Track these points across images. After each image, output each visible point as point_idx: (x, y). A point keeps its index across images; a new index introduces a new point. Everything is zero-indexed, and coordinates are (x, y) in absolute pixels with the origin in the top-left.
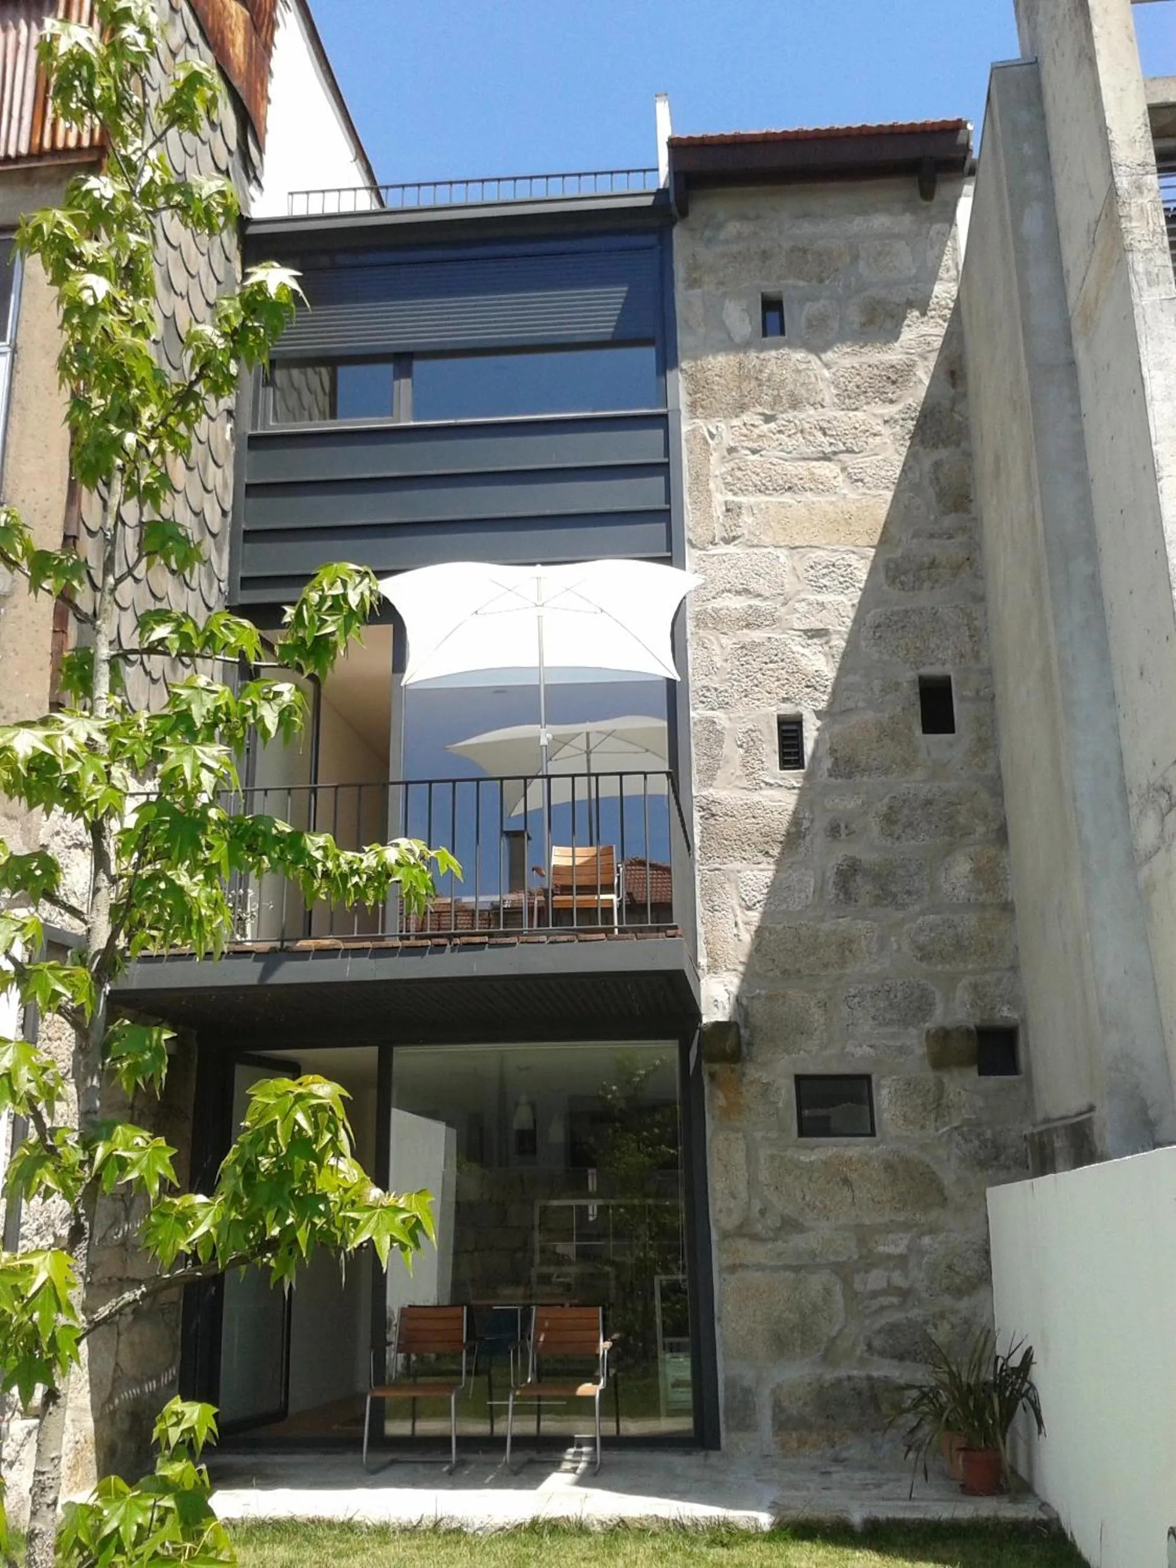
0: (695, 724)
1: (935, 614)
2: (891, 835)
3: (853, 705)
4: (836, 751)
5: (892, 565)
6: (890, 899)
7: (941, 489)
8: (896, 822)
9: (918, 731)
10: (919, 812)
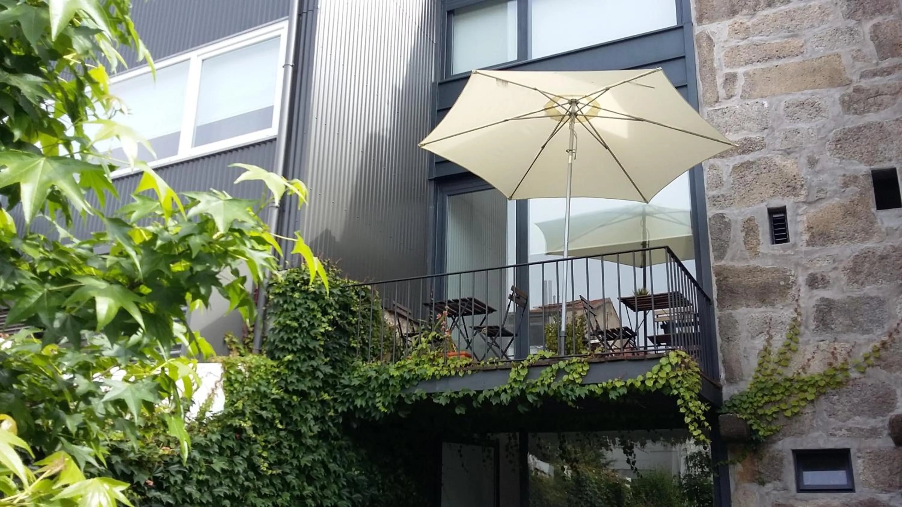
0: (710, 219)
1: (881, 127)
2: (856, 282)
3: (824, 196)
4: (812, 228)
5: (847, 98)
6: (858, 327)
7: (880, 42)
8: (860, 272)
9: (874, 210)
10: (877, 264)
